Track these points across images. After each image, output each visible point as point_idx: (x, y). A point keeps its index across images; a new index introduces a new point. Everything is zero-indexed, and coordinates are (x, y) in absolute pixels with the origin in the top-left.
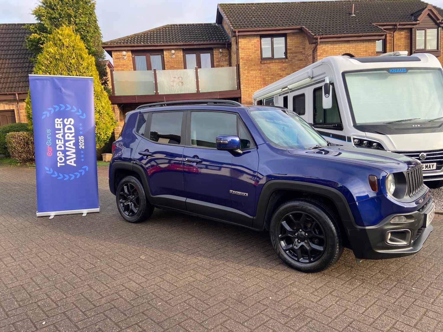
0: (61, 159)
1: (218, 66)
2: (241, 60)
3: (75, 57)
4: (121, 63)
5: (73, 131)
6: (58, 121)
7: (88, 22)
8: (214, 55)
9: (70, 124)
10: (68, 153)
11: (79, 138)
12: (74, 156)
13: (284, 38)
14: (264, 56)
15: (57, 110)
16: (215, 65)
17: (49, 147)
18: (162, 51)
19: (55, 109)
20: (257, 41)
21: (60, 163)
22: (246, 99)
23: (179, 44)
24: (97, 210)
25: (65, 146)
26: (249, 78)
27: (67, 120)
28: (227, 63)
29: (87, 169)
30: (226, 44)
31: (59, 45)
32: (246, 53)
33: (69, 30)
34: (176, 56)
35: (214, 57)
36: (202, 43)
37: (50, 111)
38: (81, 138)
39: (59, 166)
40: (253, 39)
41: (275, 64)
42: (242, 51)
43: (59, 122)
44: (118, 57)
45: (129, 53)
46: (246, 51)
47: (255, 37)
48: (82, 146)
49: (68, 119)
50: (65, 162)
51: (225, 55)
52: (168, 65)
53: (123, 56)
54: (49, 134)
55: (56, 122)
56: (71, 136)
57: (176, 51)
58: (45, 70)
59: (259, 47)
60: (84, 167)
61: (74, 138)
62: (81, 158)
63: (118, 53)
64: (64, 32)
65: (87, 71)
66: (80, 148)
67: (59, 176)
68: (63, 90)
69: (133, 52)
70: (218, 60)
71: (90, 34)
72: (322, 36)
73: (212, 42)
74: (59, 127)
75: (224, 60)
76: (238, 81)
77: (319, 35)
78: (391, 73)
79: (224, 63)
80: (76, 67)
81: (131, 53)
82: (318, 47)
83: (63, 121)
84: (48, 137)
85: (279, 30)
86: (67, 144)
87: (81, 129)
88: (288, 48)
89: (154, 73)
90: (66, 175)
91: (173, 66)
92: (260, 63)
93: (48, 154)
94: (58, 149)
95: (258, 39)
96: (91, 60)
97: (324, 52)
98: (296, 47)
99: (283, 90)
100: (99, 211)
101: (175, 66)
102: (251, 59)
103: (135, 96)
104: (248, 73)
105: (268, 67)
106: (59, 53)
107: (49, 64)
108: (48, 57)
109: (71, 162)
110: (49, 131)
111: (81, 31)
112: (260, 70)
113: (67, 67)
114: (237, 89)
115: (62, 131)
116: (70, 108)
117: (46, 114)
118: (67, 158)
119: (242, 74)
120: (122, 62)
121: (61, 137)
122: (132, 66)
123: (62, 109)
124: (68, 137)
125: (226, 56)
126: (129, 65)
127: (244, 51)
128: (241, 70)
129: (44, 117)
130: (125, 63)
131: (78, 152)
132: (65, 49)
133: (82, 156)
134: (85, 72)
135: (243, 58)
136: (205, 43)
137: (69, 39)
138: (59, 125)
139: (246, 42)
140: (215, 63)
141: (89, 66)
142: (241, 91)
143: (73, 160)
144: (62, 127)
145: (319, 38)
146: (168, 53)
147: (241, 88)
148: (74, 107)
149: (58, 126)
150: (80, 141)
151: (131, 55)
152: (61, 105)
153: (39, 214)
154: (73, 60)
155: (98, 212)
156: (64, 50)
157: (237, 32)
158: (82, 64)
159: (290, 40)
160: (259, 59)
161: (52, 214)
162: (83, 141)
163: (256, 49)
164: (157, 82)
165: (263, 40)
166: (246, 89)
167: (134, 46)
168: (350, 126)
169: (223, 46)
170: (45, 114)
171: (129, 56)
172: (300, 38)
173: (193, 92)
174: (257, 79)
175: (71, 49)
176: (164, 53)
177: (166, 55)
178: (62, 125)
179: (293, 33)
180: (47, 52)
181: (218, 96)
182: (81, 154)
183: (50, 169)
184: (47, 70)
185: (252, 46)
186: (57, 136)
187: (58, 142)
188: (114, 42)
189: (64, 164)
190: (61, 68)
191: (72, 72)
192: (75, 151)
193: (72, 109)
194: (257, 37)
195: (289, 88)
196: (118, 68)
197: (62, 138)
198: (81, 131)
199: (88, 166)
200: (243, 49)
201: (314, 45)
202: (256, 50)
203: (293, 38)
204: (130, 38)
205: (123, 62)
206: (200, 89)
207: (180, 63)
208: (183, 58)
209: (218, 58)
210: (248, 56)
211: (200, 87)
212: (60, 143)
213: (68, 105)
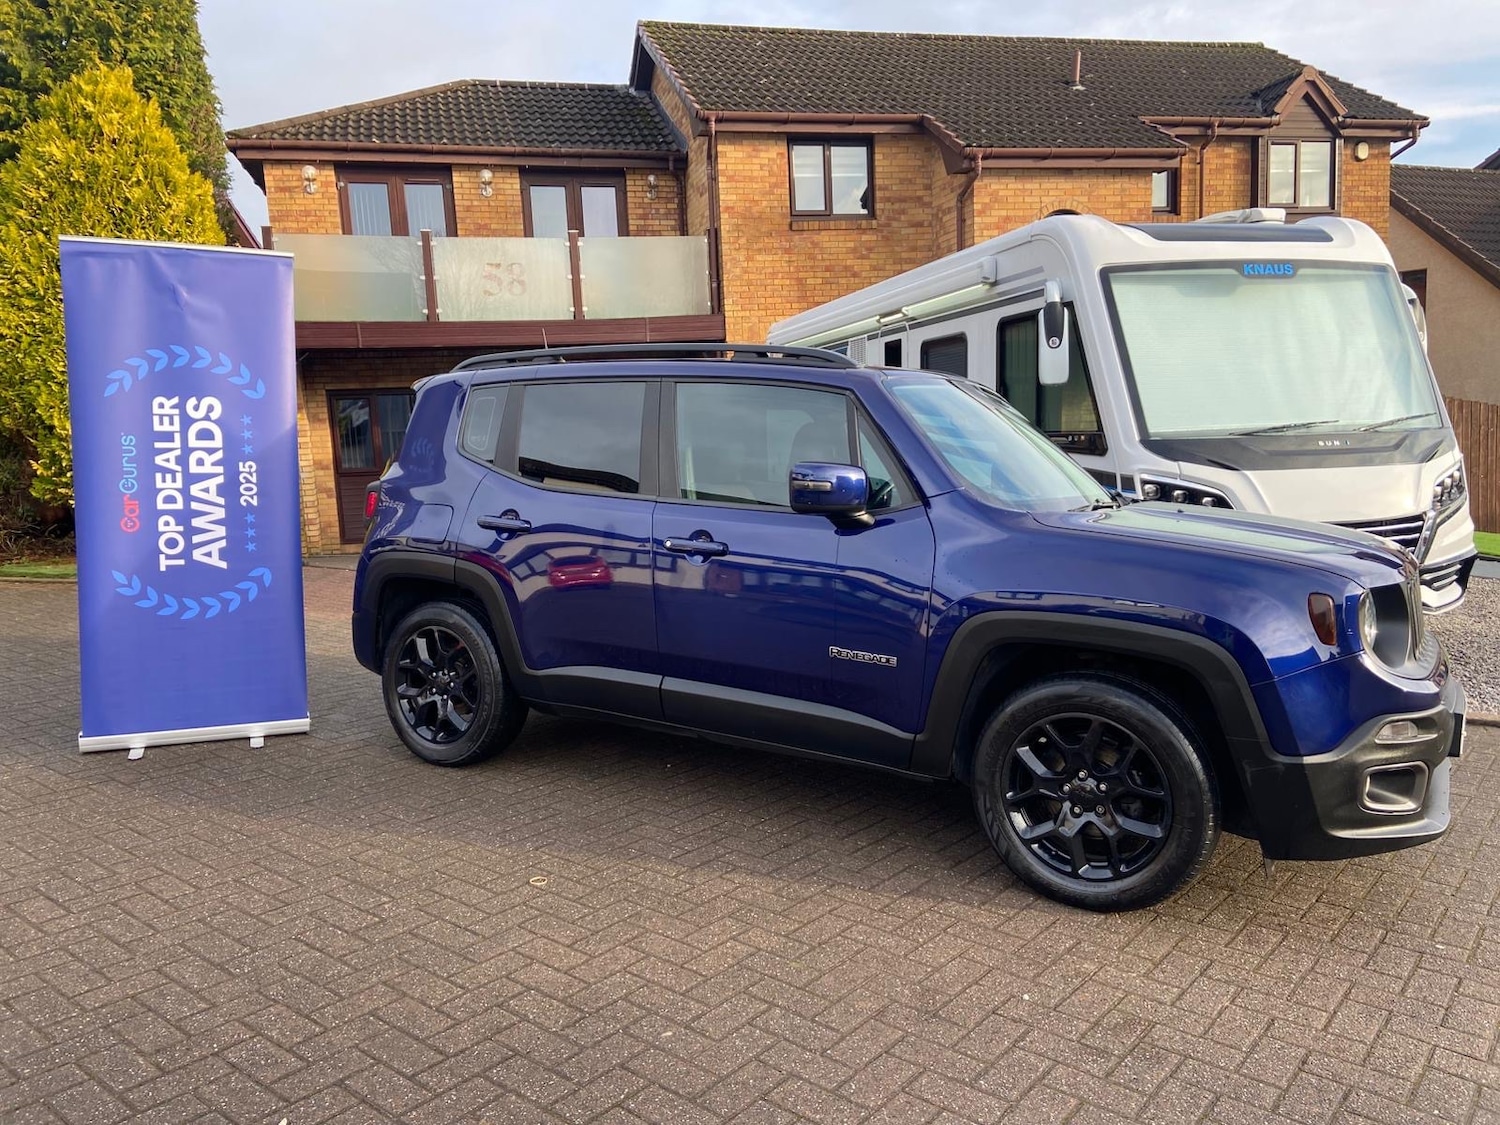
0: (172, 543)
1: (642, 232)
2: (724, 216)
3: (141, 178)
4: (295, 207)
5: (218, 442)
6: (164, 406)
7: (172, 55)
8: (629, 194)
9: (207, 418)
10: (196, 522)
11: (241, 469)
12: (221, 531)
13: (865, 148)
14: (800, 206)
15: (159, 367)
16: (631, 228)
17: (129, 499)
18: (446, 170)
19: (153, 361)
20: (778, 154)
21: (168, 557)
23: (508, 149)
24: (302, 724)
25: (188, 498)
26: (752, 276)
27: (196, 402)
28: (673, 223)
30: (671, 158)
31: (85, 133)
32: (741, 191)
33: (119, 81)
34: (497, 192)
35: (629, 200)
36: (587, 150)
37: (133, 371)
38: (247, 469)
39: (163, 568)
40: (763, 147)
41: (834, 233)
42: (729, 185)
43: (167, 410)
44: (287, 184)
45: (325, 172)
46: (742, 185)
47: (772, 142)
48: (249, 497)
49: (199, 401)
50: (186, 554)
51: (664, 195)
52: (468, 221)
53: (306, 183)
54: (132, 451)
55: (156, 410)
56: (209, 459)
57: (497, 174)
58: (31, 221)
59: (785, 176)
60: (256, 573)
61: (220, 469)
62: (246, 540)
63: (287, 171)
64: (100, 87)
65: (188, 230)
66: (244, 504)
67: (163, 604)
68: (185, 294)
69: (339, 167)
70: (640, 211)
71: (181, 100)
72: (989, 150)
73: (621, 149)
74: (166, 427)
75: (662, 211)
76: (715, 285)
77: (980, 146)
78: (1249, 276)
79: (663, 222)
80: (146, 213)
81: (333, 173)
82: (976, 183)
83: (181, 406)
84: (125, 465)
85: (850, 123)
86: (195, 490)
87: (247, 435)
88: (878, 182)
89: (423, 246)
90: (188, 602)
91: (486, 225)
92: (787, 228)
93: (126, 525)
94: (161, 506)
95: (782, 148)
96: (199, 192)
97: (995, 202)
98: (902, 181)
99: (882, 320)
100: (307, 728)
101: (493, 226)
102: (757, 215)
103: (355, 323)
104: (749, 259)
105: (812, 243)
106: (83, 161)
107: (44, 199)
108: (42, 175)
109: (210, 555)
110: (129, 442)
111: (147, 87)
112: (787, 251)
113: (112, 213)
114: (709, 313)
115: (177, 443)
116: (209, 359)
117: (121, 380)
118: (196, 539)
119: (729, 264)
120: (300, 202)
121: (172, 465)
122: (339, 220)
123: (179, 363)
124: (200, 462)
125: (669, 200)
126: (327, 214)
127: (733, 185)
128: (725, 248)
129: (111, 390)
130: (313, 207)
131: (235, 518)
132: (105, 149)
133: (251, 533)
134: (179, 236)
135: (733, 208)
136: (599, 150)
137: (120, 114)
138: (166, 420)
139: (740, 155)
140: (631, 222)
141: (192, 214)
142: (726, 319)
143: (215, 548)
144: (177, 427)
145: (980, 156)
146: (467, 180)
147: (727, 308)
148: (224, 358)
149: (161, 423)
150: (242, 480)
151: (334, 179)
152: (177, 349)
153: (86, 743)
154: (135, 189)
155: (305, 733)
156: (101, 151)
157: (713, 119)
158: (169, 206)
159: (884, 159)
160: (783, 215)
161: (137, 743)
162: (254, 479)
163: (773, 180)
164: (435, 278)
165: (799, 151)
166: (740, 314)
167: (345, 150)
168: (1129, 440)
169: (661, 165)
170: (115, 381)
171: (326, 184)
172: (915, 154)
173: (561, 318)
174: (776, 282)
175: (127, 149)
176: (454, 179)
177: (459, 185)
178: (177, 420)
179: (894, 136)
180: (38, 156)
181: (647, 333)
182: (245, 526)
183: (130, 580)
184: (35, 220)
185: (761, 169)
186: (159, 460)
187: (164, 481)
188: (273, 132)
189: (181, 562)
190: (89, 217)
192: (223, 516)
193: (217, 363)
194: (779, 142)
195: (905, 315)
196: (287, 224)
197: (179, 468)
198: (249, 442)
199: (270, 569)
200: (731, 179)
201: (962, 179)
202: (776, 185)
203: (894, 150)
204: (327, 118)
205: (305, 202)
206: (585, 309)
207: (509, 216)
208: (520, 198)
209: (641, 205)
210: (747, 205)
211: (584, 302)
212: (169, 483)
213: (200, 350)
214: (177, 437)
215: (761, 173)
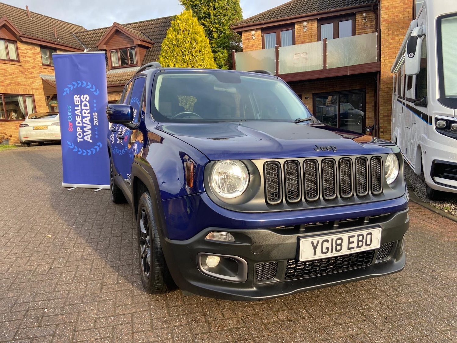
0: (80, 135)
1: (360, 33)
2: (382, 24)
3: (189, 41)
4: (250, 44)
5: (88, 107)
6: (76, 97)
7: (226, 4)
8: (356, 22)
9: (86, 101)
10: (85, 129)
11: (94, 115)
12: (90, 132)
15: (75, 87)
17: (70, 123)
18: (293, 25)
19: (74, 85)
21: (79, 138)
22: (387, 73)
23: (313, 13)
25: (83, 123)
26: (393, 46)
28: (373, 29)
29: (101, 146)
30: (372, 5)
31: (177, 30)
32: (391, 13)
34: (309, 29)
35: (356, 24)
36: (341, 8)
37: (69, 88)
38: (95, 114)
39: (78, 141)
42: (386, 11)
43: (77, 99)
44: (248, 37)
45: (258, 32)
46: (391, 10)
48: (96, 123)
49: (84, 96)
50: (83, 138)
51: (370, 20)
52: (299, 40)
53: (252, 36)
54: (70, 110)
55: (75, 99)
56: (87, 112)
57: (309, 23)
59: (411, 4)
60: (98, 144)
61: (89, 115)
62: (96, 135)
63: (248, 33)
64: (183, 16)
65: (200, 54)
66: (95, 125)
67: (79, 151)
68: (80, 66)
69: (264, 30)
70: (360, 27)
71: (226, 17)
73: (353, 6)
74: (77, 103)
75: (369, 26)
76: (378, 51)
79: (369, 30)
80: (189, 50)
81: (260, 32)
83: (80, 97)
84: (69, 113)
86: (84, 120)
87: (95, 105)
89: (276, 51)
90: (84, 151)
91: (305, 41)
93: (70, 129)
94: (77, 125)
96: (205, 43)
101: (307, 41)
102: (397, 21)
104: (393, 39)
106: (176, 38)
107: (168, 50)
108: (168, 43)
109: (88, 138)
110: (69, 107)
111: (218, 15)
113: (182, 52)
114: (376, 61)
115: (80, 108)
116: (85, 84)
117: (67, 91)
118: (85, 134)
119: (384, 42)
120: (251, 42)
122: (261, 46)
123: (79, 86)
124: (85, 113)
125: (372, 21)
126: (258, 45)
127: (388, 11)
128: (382, 35)
129: (65, 94)
130: (255, 43)
131: (93, 129)
132: (181, 34)
133: (97, 133)
134: (197, 56)
135: (387, 20)
136: (345, 7)
137: (186, 23)
138: (77, 101)
140: (356, 32)
141: (201, 49)
142: (381, 63)
143: (89, 136)
144: (79, 103)
146: (300, 27)
147: (382, 59)
148: (89, 84)
150: (94, 118)
151: (261, 34)
152: (79, 82)
153: (64, 185)
154: (187, 44)
158: (195, 48)
161: (75, 186)
162: (97, 118)
163: (405, 6)
164: (279, 61)
166: (387, 61)
167: (262, 24)
169: (368, 8)
170: (66, 91)
171: (258, 36)
173: (321, 69)
175: (186, 33)
176: (296, 27)
177: (297, 29)
178: (79, 101)
180: (168, 38)
181: (349, 72)
182: (96, 131)
183: (71, 144)
185: (400, 2)
186: (76, 112)
187: (77, 118)
189: (82, 140)
190: (176, 53)
191: (185, 56)
192: (90, 128)
193: (87, 85)
196: (247, 50)
197: (80, 114)
198: (95, 107)
199: (101, 143)
200: (386, 9)
202: (406, 8)
204: (262, 15)
205: (252, 42)
206: (327, 65)
207: (312, 37)
208: (317, 30)
209: (361, 25)
210: (393, 18)
211: (327, 63)
212: (78, 119)
213: (84, 82)
214: (80, 106)
215: (400, 4)
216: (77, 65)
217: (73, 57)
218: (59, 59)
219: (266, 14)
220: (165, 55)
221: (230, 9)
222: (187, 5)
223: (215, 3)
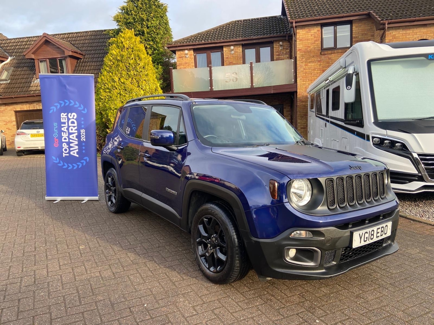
0: (66, 150)
1: (278, 59)
2: (298, 52)
3: (133, 58)
4: (183, 62)
5: (76, 124)
6: (63, 115)
7: (158, 24)
8: (274, 49)
9: (73, 118)
10: (71, 145)
11: (81, 131)
12: (77, 147)
13: (350, 25)
14: (325, 46)
15: (62, 105)
16: (274, 59)
17: (56, 139)
18: (221, 48)
19: (61, 104)
20: (318, 30)
21: (65, 153)
22: (303, 93)
23: (238, 39)
24: (96, 198)
25: (69, 139)
26: (307, 71)
27: (70, 114)
28: (288, 56)
29: (88, 160)
30: (287, 36)
31: (121, 47)
32: (304, 44)
33: (131, 33)
34: (235, 52)
35: (274, 50)
36: (261, 37)
37: (56, 106)
38: (83, 131)
39: (64, 156)
40: (312, 29)
41: (337, 54)
42: (300, 42)
43: (64, 116)
44: (181, 56)
45: (191, 52)
46: (304, 42)
47: (316, 27)
48: (83, 139)
49: (71, 114)
50: (69, 153)
51: (285, 48)
52: (227, 61)
53: (186, 55)
54: (56, 127)
55: (62, 116)
56: (74, 129)
57: (235, 47)
58: (109, 70)
59: (319, 37)
60: (85, 158)
61: (76, 131)
62: (83, 150)
63: (182, 52)
64: (126, 35)
65: (144, 70)
66: (82, 140)
67: (64, 165)
68: (68, 87)
69: (195, 50)
70: (278, 53)
71: (159, 36)
72: (390, 21)
73: (272, 35)
74: (64, 121)
75: (284, 53)
76: (295, 74)
77: (387, 20)
79: (285, 56)
80: (134, 66)
81: (193, 52)
82: (387, 33)
83: (67, 115)
84: (55, 130)
85: (343, 17)
86: (71, 137)
87: (83, 122)
88: (353, 36)
89: (210, 70)
90: (70, 165)
91: (232, 62)
92: (319, 54)
93: (55, 145)
94: (63, 140)
95: (319, 28)
96: (148, 60)
97: (394, 38)
98: (362, 35)
99: (326, 82)
100: (98, 199)
101: (234, 62)
102: (309, 51)
103: (191, 92)
104: (306, 65)
105: (329, 58)
106: (120, 54)
107: (112, 65)
108: (112, 58)
109: (74, 153)
110: (55, 124)
111: (151, 34)
112: (319, 61)
113: (126, 67)
114: (293, 83)
115: (66, 125)
116: (73, 103)
117: (53, 109)
118: (71, 149)
119: (299, 67)
120: (184, 60)
121: (65, 130)
122: (194, 64)
124: (72, 130)
125: (287, 49)
126: (191, 63)
127: (302, 42)
128: (298, 62)
129: (51, 111)
130: (188, 61)
131: (80, 144)
132: (125, 51)
133: (84, 148)
134: (141, 72)
135: (301, 49)
136: (265, 36)
137: (129, 41)
138: (64, 119)
139: (304, 32)
140: (274, 57)
141: (145, 66)
142: (298, 85)
143: (75, 151)
144: (66, 121)
145: (387, 23)
146: (227, 50)
147: (298, 81)
148: (77, 103)
149: (63, 120)
150: (82, 134)
151: (193, 53)
152: (66, 101)
153: (47, 198)
154: (131, 61)
155: (98, 200)
156: (124, 51)
157: (294, 22)
158: (139, 64)
159: (356, 28)
160: (318, 50)
161: (59, 199)
162: (84, 134)
163: (316, 39)
164: (212, 78)
165: (325, 29)
166: (302, 83)
167: (195, 45)
168: (370, 122)
169: (284, 38)
170: (52, 109)
171: (191, 55)
172: (368, 25)
173: (247, 87)
174: (315, 72)
175: (130, 50)
176: (224, 50)
178: (66, 119)
179: (360, 20)
180: (111, 54)
181: (272, 91)
182: (82, 146)
183: (56, 159)
184: (110, 70)
185: (311, 36)
186: (63, 129)
187: (64, 134)
188: (178, 42)
189: (68, 155)
190: (121, 68)
191: (130, 71)
192: (77, 143)
193: (75, 104)
194: (318, 27)
195: (330, 81)
196: (181, 67)
197: (67, 131)
198: (83, 124)
199: (88, 157)
200: (300, 40)
201: (382, 31)
202: (316, 41)
203: (360, 24)
204: (193, 37)
205: (186, 60)
206: (254, 84)
207: (238, 59)
208: (242, 53)
209: (278, 52)
210: (306, 48)
212: (65, 135)
213: (72, 101)
214: (66, 123)
215: (312, 37)
216: (65, 86)
217: (62, 78)
218: (46, 79)
219: (197, 36)
220: (109, 69)
221: (162, 28)
222: (121, 22)
223: (148, 22)
